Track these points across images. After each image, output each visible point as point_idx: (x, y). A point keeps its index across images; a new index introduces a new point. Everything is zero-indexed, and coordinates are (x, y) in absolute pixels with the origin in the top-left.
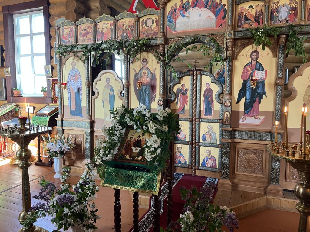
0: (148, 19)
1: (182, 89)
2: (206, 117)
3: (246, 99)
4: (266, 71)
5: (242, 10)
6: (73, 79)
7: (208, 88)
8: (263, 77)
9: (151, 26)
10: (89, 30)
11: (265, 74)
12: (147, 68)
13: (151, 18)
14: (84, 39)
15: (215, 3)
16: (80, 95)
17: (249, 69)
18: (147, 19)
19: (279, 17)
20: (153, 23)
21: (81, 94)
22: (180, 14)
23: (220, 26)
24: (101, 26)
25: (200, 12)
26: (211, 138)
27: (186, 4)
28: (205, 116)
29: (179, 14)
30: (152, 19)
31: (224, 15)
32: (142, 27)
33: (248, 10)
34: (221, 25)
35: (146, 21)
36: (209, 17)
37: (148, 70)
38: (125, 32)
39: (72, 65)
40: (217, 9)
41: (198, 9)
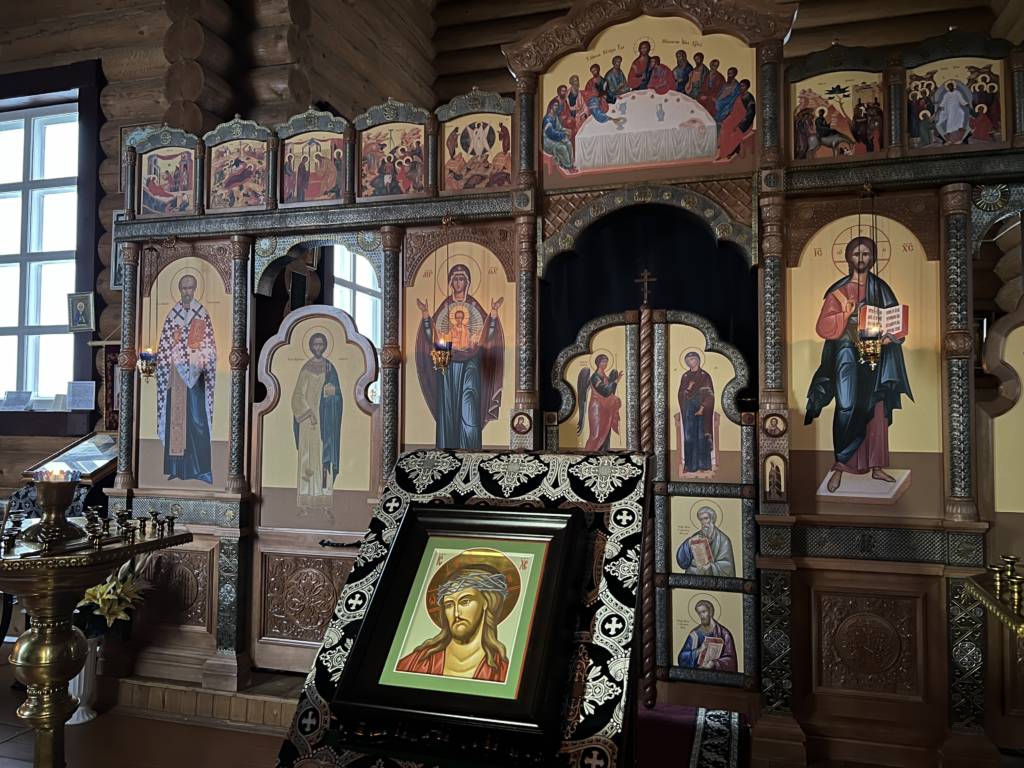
0: (472, 126)
1: (599, 372)
2: (691, 476)
3: (838, 407)
4: (906, 308)
5: (807, 100)
6: (182, 340)
7: (696, 369)
8: (896, 328)
9: (485, 151)
10: (252, 163)
11: (900, 319)
12: (470, 299)
13: (485, 125)
14: (232, 196)
15: (711, 77)
16: (208, 401)
17: (845, 302)
18: (470, 126)
19: (938, 124)
20: (491, 142)
21: (212, 395)
22: (591, 112)
23: (733, 154)
24: (297, 149)
25: (661, 105)
26: (713, 556)
27: (613, 77)
28: (685, 471)
29: (586, 110)
30: (488, 128)
31: (747, 117)
32: (453, 154)
33: (830, 102)
34: (737, 150)
35: (465, 135)
36: (694, 121)
37: (474, 303)
38: (389, 171)
39: (181, 288)
40: (723, 96)
41: (653, 96)
